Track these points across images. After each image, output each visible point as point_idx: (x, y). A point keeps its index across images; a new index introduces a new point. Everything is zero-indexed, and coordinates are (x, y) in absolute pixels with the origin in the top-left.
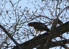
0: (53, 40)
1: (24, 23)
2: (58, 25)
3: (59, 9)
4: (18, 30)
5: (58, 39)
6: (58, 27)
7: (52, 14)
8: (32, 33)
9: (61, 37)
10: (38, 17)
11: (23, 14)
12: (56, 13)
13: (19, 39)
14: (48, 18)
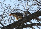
0: (25, 24)
1: (8, 14)
2: (28, 15)
3: (29, 5)
4: (4, 18)
5: (28, 23)
6: (28, 16)
7: (24, 8)
8: (12, 19)
9: (30, 22)
10: (16, 10)
11: (7, 8)
12: (27, 8)
13: (5, 23)
14: (22, 11)
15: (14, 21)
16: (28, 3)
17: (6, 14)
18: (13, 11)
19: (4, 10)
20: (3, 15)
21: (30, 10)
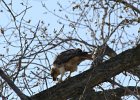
3: (109, 24)
4: (25, 68)
7: (93, 35)
9: (113, 83)
10: (66, 41)
11: (35, 36)
12: (102, 34)
13: (26, 86)
14: (86, 43)
16: (105, 16)
17: (31, 55)
18: (55, 46)
20: (20, 59)
21: (113, 42)
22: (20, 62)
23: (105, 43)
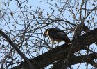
2: (83, 33)
6: (84, 35)
10: (55, 21)
12: (80, 16)
15: (49, 47)
16: (83, 4)
17: (31, 31)
18: (48, 24)
19: (26, 22)
20: (24, 33)
22: (24, 35)
23: (82, 23)
